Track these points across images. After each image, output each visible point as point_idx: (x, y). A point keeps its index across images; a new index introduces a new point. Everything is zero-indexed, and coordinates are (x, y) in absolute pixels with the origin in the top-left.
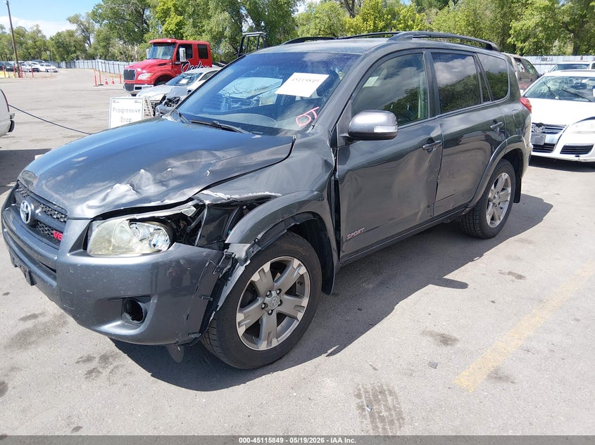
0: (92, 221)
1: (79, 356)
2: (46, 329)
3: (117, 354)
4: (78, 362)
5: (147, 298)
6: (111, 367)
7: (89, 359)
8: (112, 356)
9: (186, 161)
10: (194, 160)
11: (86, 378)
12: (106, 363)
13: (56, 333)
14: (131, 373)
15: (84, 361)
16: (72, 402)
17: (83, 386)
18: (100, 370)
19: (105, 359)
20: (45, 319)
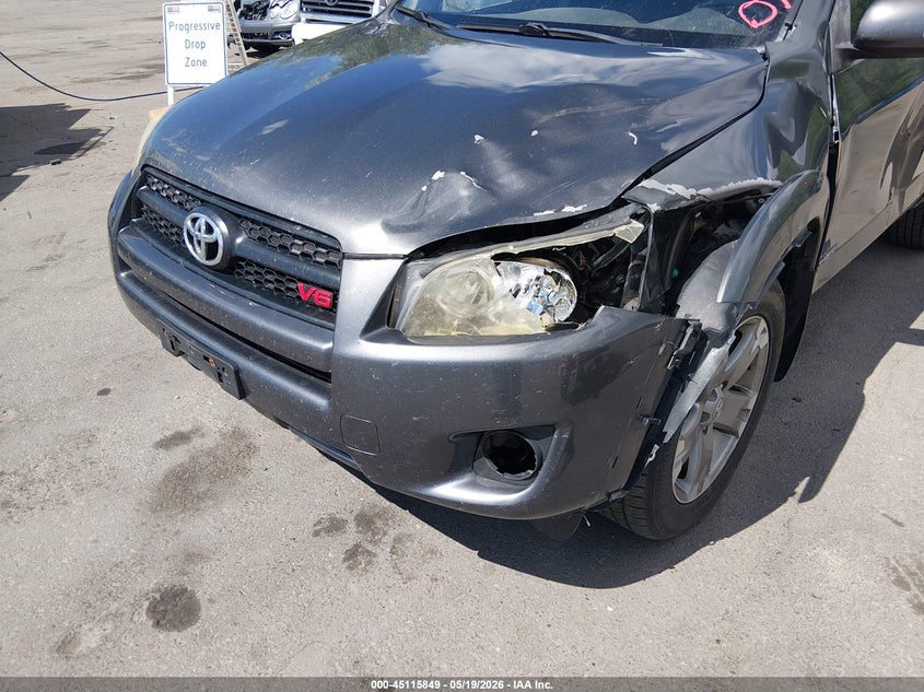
0: (407, 262)
1: (312, 519)
2: (220, 465)
3: (385, 510)
4: (316, 534)
5: (546, 430)
6: (388, 539)
7: (335, 526)
8: (379, 516)
9: (563, 112)
10: (579, 110)
11: (350, 568)
12: (374, 534)
13: (245, 471)
14: (432, 552)
15: (328, 531)
16: (346, 626)
17: (353, 588)
18: (370, 547)
19: (365, 521)
20: (209, 442)
